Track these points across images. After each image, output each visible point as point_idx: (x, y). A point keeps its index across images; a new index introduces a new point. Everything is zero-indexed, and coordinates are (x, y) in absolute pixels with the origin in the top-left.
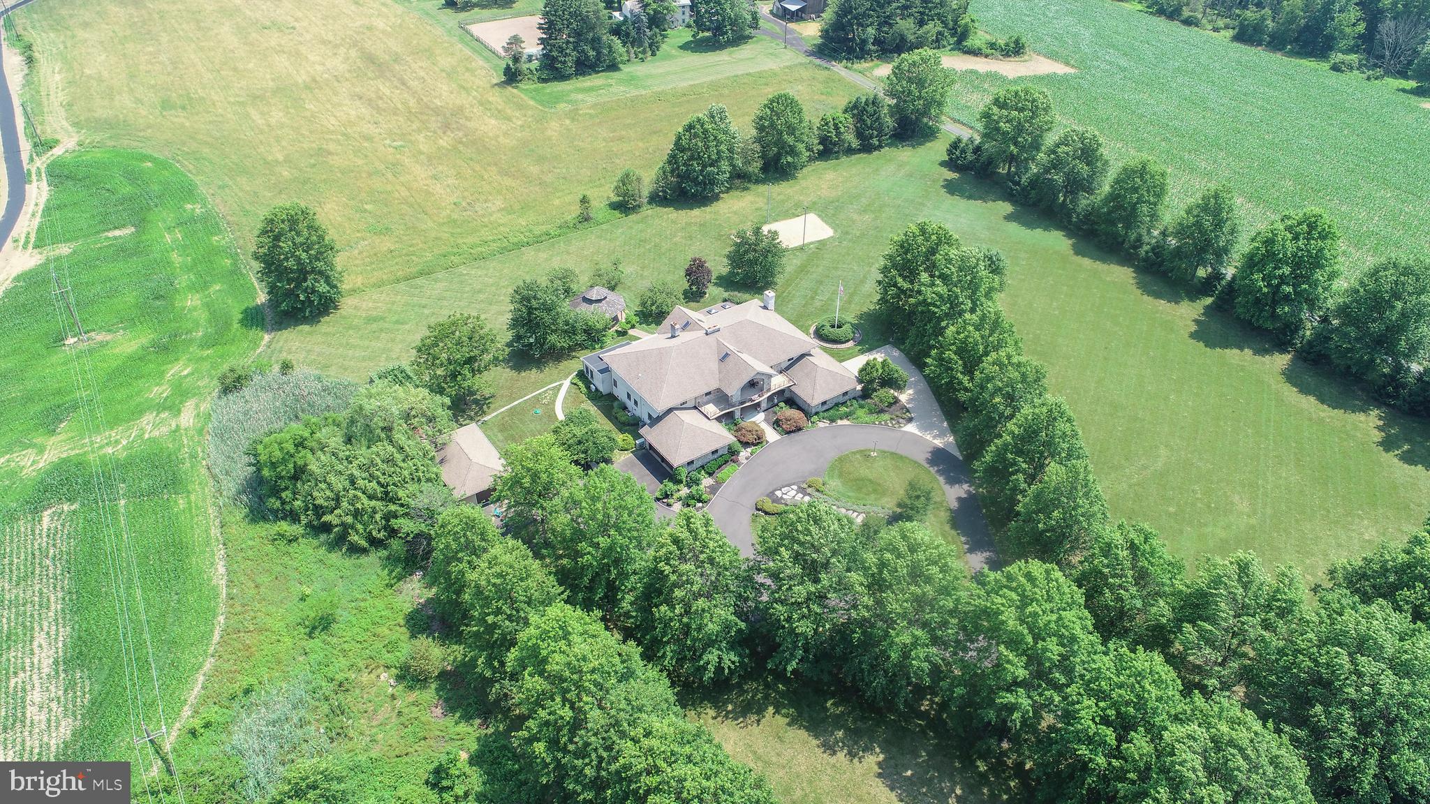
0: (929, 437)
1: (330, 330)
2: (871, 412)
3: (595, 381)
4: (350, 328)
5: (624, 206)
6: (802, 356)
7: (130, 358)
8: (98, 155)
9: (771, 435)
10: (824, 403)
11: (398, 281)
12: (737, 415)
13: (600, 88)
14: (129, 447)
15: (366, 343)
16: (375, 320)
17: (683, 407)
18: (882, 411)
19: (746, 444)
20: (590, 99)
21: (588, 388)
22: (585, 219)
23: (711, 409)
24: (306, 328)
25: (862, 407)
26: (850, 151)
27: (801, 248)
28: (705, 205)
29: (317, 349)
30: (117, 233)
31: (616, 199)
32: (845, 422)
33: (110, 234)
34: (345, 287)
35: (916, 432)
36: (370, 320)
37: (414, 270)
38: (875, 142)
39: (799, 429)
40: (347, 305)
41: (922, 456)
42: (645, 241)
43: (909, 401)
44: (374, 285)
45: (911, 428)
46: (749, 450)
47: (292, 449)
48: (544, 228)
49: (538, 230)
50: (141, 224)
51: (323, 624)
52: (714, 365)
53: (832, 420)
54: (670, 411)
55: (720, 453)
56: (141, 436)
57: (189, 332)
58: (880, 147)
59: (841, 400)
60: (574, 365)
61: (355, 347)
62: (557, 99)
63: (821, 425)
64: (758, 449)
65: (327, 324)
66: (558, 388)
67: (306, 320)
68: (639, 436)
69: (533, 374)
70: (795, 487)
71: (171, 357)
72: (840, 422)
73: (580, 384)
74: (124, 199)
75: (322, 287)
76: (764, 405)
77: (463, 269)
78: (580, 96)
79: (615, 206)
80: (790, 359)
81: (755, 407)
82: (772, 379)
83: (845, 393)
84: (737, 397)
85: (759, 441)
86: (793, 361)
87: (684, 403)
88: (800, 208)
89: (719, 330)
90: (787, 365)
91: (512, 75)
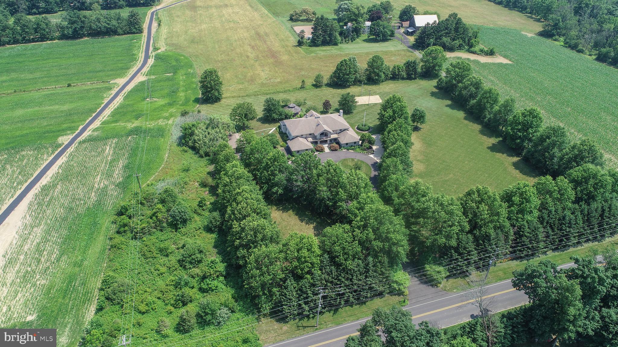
0: (375, 159)
1: (216, 106)
2: (361, 150)
3: (282, 129)
4: (221, 107)
5: (317, 85)
6: (345, 130)
7: (161, 106)
8: (170, 53)
9: (327, 150)
10: (347, 144)
11: (240, 97)
12: (319, 143)
13: (328, 50)
14: (155, 126)
15: (224, 111)
16: (229, 106)
17: (302, 136)
18: (365, 150)
19: (317, 151)
20: (322, 53)
21: (280, 130)
22: (302, 87)
23: (310, 139)
24: (209, 105)
25: (359, 148)
26: (403, 79)
27: (368, 105)
28: (344, 88)
29: (210, 110)
30: (168, 75)
31: (315, 83)
32: (352, 151)
33: (166, 75)
34: (223, 96)
35: (373, 157)
36: (227, 105)
37: (245, 95)
38: (413, 76)
39: (336, 150)
40: (223, 101)
41: (370, 163)
42: (318, 96)
43: (376, 149)
44: (232, 97)
45: (372, 156)
46: (318, 153)
47: (191, 126)
48: (289, 88)
49: (286, 89)
50: (175, 73)
51: (187, 170)
52: (314, 127)
53: (348, 150)
54: (297, 137)
56: (158, 124)
57: (178, 101)
58: (415, 79)
59: (353, 144)
60: (279, 124)
61: (220, 111)
62: (312, 52)
63: (344, 150)
64: (321, 153)
65: (216, 105)
66: (271, 129)
67: (210, 103)
68: (287, 144)
69: (267, 125)
71: (172, 107)
72: (350, 151)
73: (278, 129)
74: (173, 66)
75: (217, 94)
76: (328, 142)
77: (259, 96)
78: (320, 52)
79: (313, 85)
80: (340, 130)
81: (325, 142)
82: (332, 134)
83: (355, 143)
84: (318, 137)
85: (322, 150)
86: (341, 131)
87: (302, 135)
88: (375, 93)
89: (319, 117)
90: (339, 131)
91: (300, 43)
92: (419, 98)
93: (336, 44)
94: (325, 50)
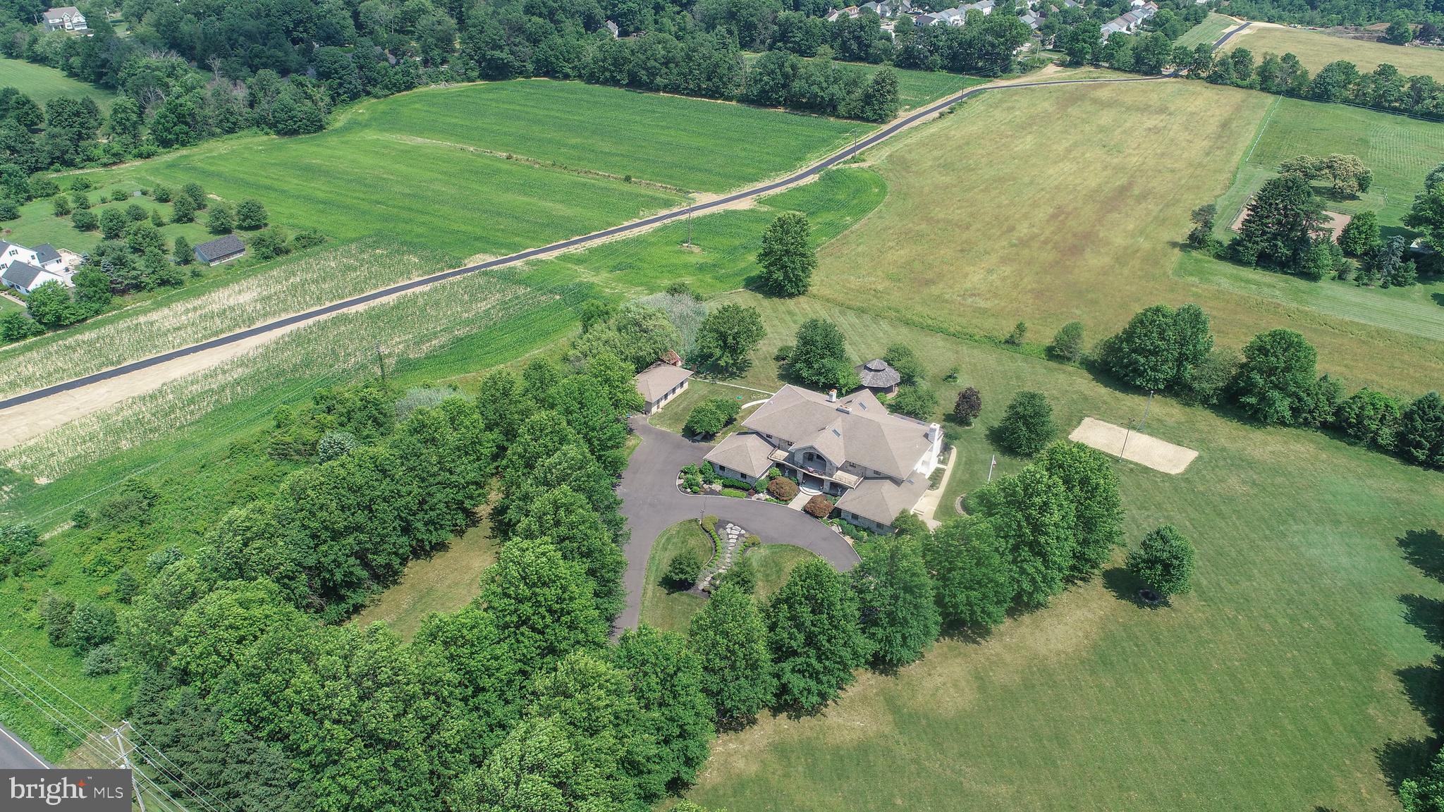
6: (888, 478)
7: (685, 264)
9: (799, 503)
10: (855, 517)
13: (1257, 284)
19: (770, 492)
23: (779, 454)
27: (1116, 461)
31: (1053, 344)
32: (850, 541)
38: (1422, 454)
46: (768, 497)
48: (975, 331)
53: (843, 533)
54: (755, 433)
55: (748, 480)
59: (874, 528)
62: (1199, 273)
63: (835, 529)
64: (775, 502)
70: (743, 532)
72: (847, 538)
79: (1047, 350)
80: (876, 472)
81: (818, 483)
82: (838, 469)
83: (879, 525)
84: (799, 458)
85: (781, 497)
86: (878, 476)
87: (768, 436)
88: (1201, 443)
89: (848, 413)
90: (869, 474)
91: (1196, 241)
92: (1337, 523)
93: (1313, 277)
94: (1248, 281)
